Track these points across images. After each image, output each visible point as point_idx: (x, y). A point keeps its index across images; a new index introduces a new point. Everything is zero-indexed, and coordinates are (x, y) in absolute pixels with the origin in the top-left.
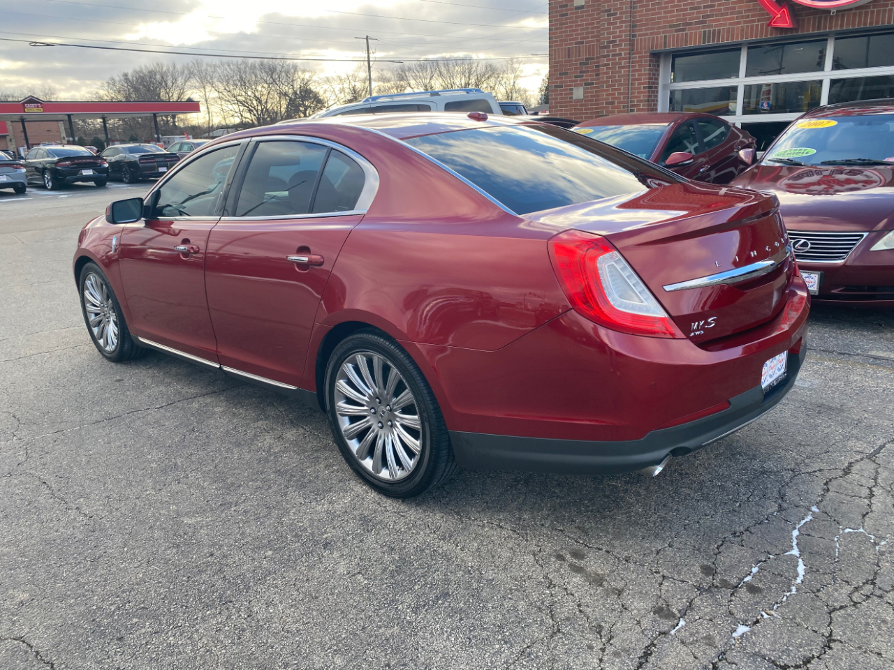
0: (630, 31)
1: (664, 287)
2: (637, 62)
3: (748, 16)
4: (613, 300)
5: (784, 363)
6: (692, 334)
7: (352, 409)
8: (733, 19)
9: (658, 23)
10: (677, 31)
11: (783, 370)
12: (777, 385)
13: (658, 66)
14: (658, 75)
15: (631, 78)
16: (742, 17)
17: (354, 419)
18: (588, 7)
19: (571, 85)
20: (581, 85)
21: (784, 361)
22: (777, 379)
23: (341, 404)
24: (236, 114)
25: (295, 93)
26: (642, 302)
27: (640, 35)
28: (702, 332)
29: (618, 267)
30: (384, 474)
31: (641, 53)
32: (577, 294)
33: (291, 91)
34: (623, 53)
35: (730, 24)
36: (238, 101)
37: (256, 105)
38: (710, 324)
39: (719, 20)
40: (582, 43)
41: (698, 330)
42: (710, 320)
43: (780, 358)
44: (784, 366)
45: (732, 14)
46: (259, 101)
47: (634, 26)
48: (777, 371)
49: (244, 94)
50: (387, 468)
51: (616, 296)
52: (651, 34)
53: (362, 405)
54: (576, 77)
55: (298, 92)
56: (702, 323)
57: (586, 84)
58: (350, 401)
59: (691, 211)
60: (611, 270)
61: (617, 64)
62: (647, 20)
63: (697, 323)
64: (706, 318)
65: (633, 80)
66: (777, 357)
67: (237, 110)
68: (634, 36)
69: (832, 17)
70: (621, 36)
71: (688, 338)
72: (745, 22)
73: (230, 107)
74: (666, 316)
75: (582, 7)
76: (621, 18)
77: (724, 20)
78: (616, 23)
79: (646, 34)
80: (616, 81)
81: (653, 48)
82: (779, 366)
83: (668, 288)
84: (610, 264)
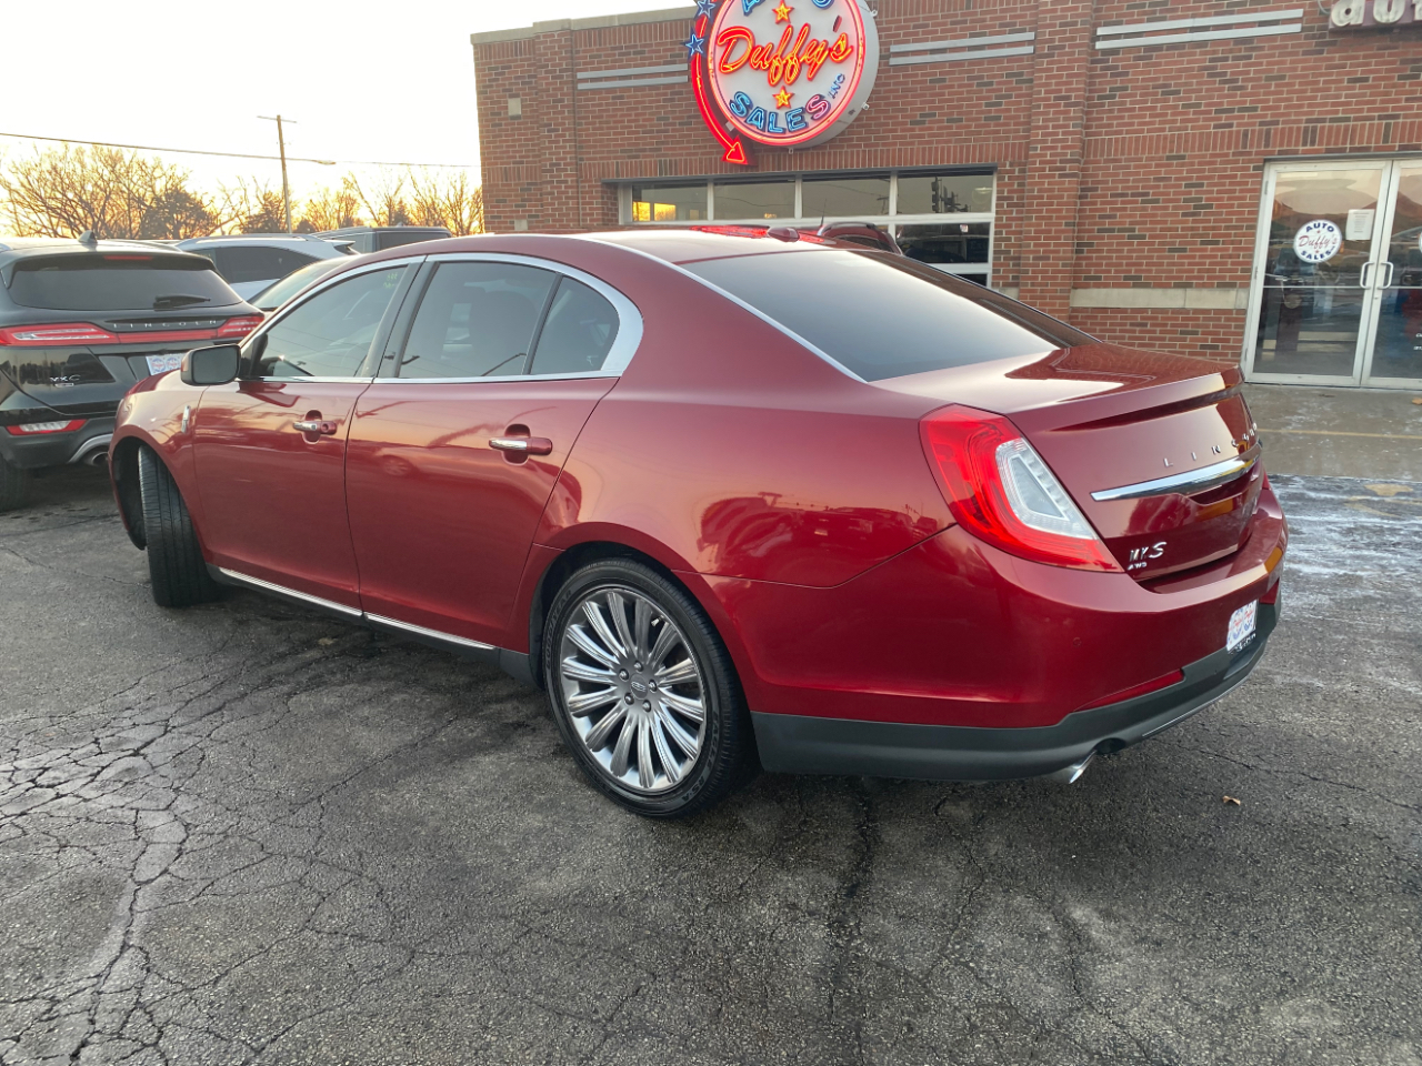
0: (576, 153)
1: (1093, 495)
2: (587, 192)
3: (705, 147)
4: (1020, 511)
5: (1252, 617)
6: (1131, 567)
7: (589, 673)
8: (689, 148)
9: (608, 146)
10: (629, 157)
11: (1251, 629)
12: (1244, 649)
13: (616, 199)
14: (617, 210)
15: (581, 212)
16: (700, 147)
17: (588, 687)
18: (526, 117)
19: (512, 217)
20: (524, 217)
21: (1254, 614)
22: (1243, 641)
23: (570, 663)
24: (44, 230)
25: (157, 199)
26: (1061, 516)
27: (588, 159)
28: (1145, 564)
29: (1026, 462)
30: (631, 779)
31: (591, 181)
32: (965, 502)
33: (149, 196)
34: (569, 179)
35: (688, 154)
36: (48, 208)
37: (82, 215)
38: (1155, 552)
39: (674, 149)
40: (522, 163)
41: (1139, 561)
42: (1156, 546)
43: (1248, 609)
44: (1253, 623)
45: (688, 142)
46: (88, 207)
47: (581, 147)
48: (1243, 629)
49: (59, 196)
50: (636, 769)
51: (1023, 504)
52: (601, 158)
53: (606, 668)
54: (516, 206)
55: (164, 199)
56: (1145, 550)
57: (530, 216)
58: (585, 659)
59: (1127, 383)
60: (1017, 467)
61: (563, 193)
62: (595, 141)
63: (1138, 551)
64: (1150, 544)
65: (583, 215)
66: (1245, 608)
67: (47, 223)
68: (582, 159)
69: (790, 155)
70: (565, 159)
71: (1127, 572)
72: (703, 154)
73: (34, 217)
74: (1096, 537)
75: (518, 117)
76: (564, 136)
77: (681, 149)
78: (558, 142)
79: (595, 159)
80: (564, 215)
81: (604, 176)
82: (1246, 622)
83: (1098, 496)
84: (1014, 456)
